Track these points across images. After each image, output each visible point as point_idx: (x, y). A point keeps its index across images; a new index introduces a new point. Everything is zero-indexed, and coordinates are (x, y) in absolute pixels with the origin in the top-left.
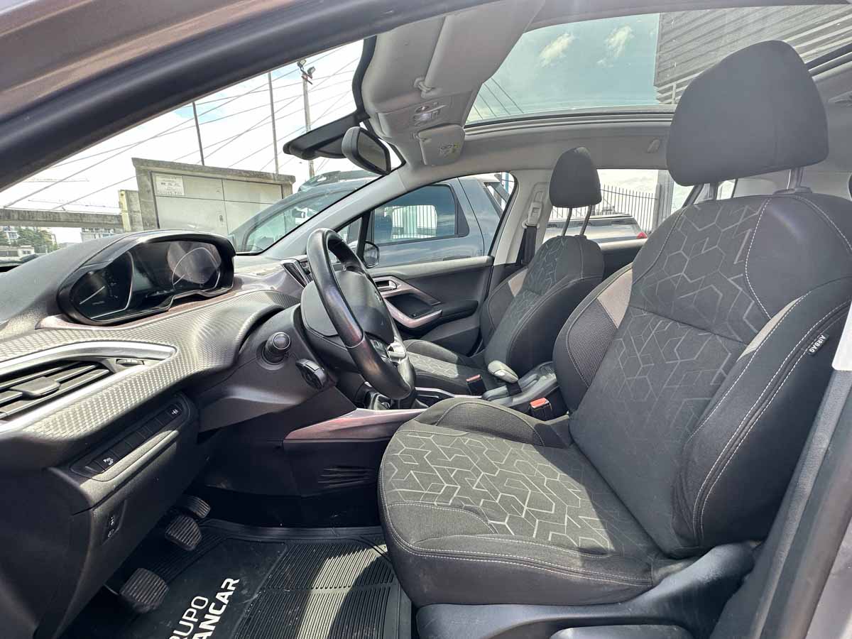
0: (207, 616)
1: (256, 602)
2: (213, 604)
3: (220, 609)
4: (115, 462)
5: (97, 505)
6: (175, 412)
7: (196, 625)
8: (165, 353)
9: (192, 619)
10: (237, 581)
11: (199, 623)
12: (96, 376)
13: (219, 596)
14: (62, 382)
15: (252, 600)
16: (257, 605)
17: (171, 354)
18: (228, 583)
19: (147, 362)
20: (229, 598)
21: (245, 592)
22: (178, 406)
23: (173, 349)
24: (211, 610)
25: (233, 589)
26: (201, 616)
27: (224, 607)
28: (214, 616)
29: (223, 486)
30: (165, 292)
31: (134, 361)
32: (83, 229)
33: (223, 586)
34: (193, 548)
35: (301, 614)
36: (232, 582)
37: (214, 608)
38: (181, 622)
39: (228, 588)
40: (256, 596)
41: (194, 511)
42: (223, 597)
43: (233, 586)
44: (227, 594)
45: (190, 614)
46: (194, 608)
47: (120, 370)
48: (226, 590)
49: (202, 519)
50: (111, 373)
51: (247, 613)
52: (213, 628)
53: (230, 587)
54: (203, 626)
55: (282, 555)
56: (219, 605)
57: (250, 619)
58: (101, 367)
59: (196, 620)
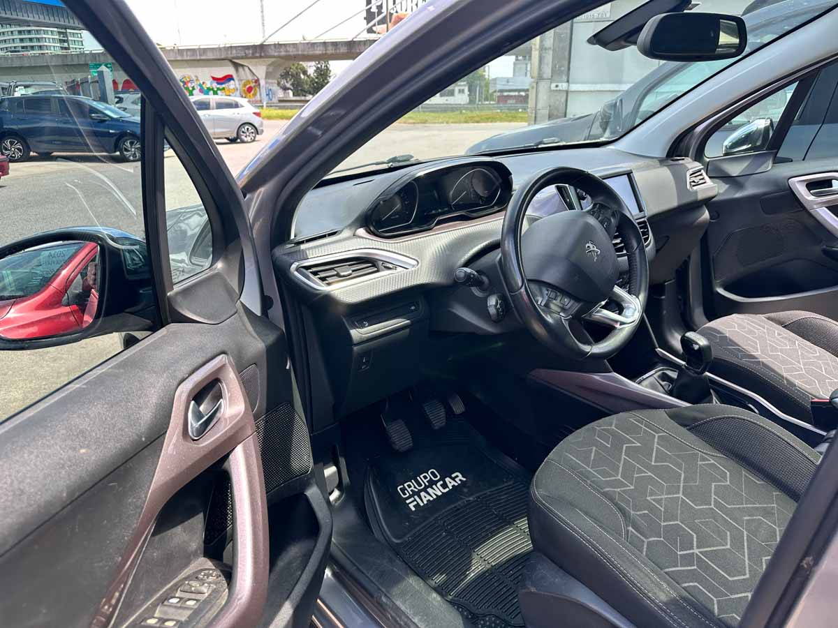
0: (434, 486)
1: (469, 502)
2: (441, 482)
3: (444, 489)
4: (369, 326)
5: (356, 345)
6: (413, 308)
7: (426, 487)
8: (410, 264)
9: (425, 481)
10: (464, 479)
11: (428, 487)
12: (370, 271)
13: (448, 480)
14: (353, 271)
15: (467, 499)
16: (470, 504)
17: (414, 266)
18: (457, 476)
19: (399, 269)
20: (453, 486)
21: (465, 490)
22: (416, 304)
23: (416, 263)
24: (439, 484)
25: (459, 482)
26: (432, 483)
27: (447, 490)
28: (437, 491)
29: (478, 396)
30: (440, 210)
31: (391, 266)
32: (517, 57)
33: (453, 476)
34: (436, 428)
35: (493, 534)
36: (460, 477)
37: (441, 485)
38: (418, 478)
39: (456, 479)
40: (471, 499)
41: (452, 405)
42: (451, 483)
43: (460, 480)
44: (453, 483)
45: (425, 477)
46: (429, 475)
47: (383, 270)
48: (454, 479)
49: (454, 415)
50: (378, 271)
51: (459, 505)
52: (435, 497)
53: (457, 480)
54: (429, 490)
55: (506, 484)
56: (445, 486)
57: (458, 509)
58: (374, 266)
59: (427, 484)
